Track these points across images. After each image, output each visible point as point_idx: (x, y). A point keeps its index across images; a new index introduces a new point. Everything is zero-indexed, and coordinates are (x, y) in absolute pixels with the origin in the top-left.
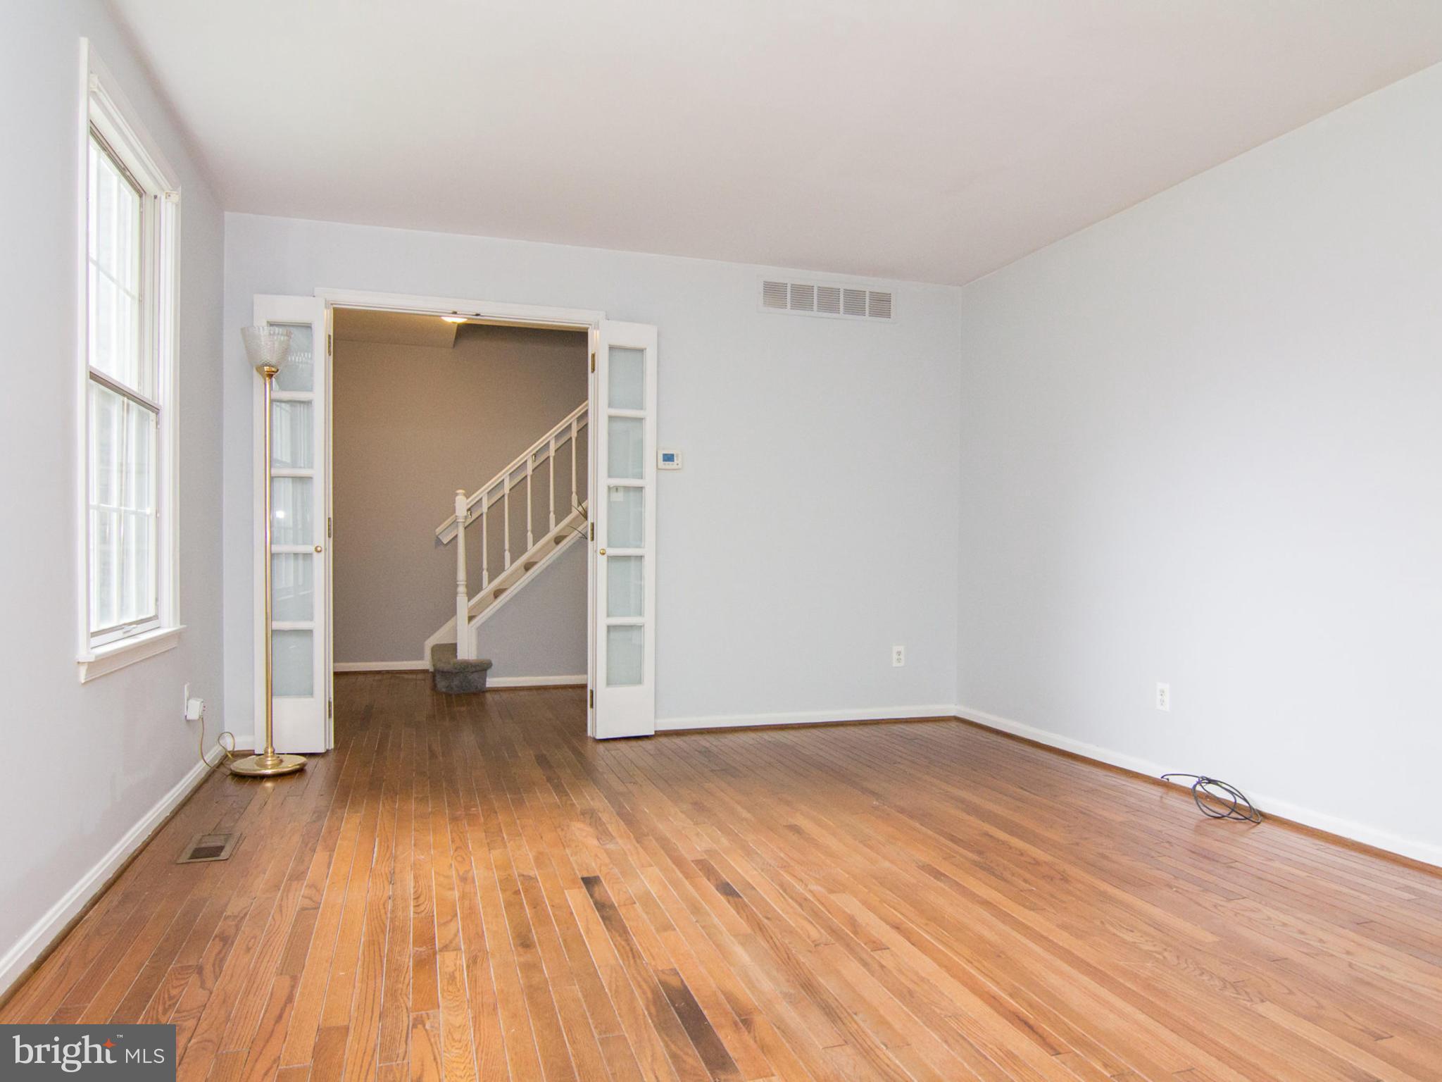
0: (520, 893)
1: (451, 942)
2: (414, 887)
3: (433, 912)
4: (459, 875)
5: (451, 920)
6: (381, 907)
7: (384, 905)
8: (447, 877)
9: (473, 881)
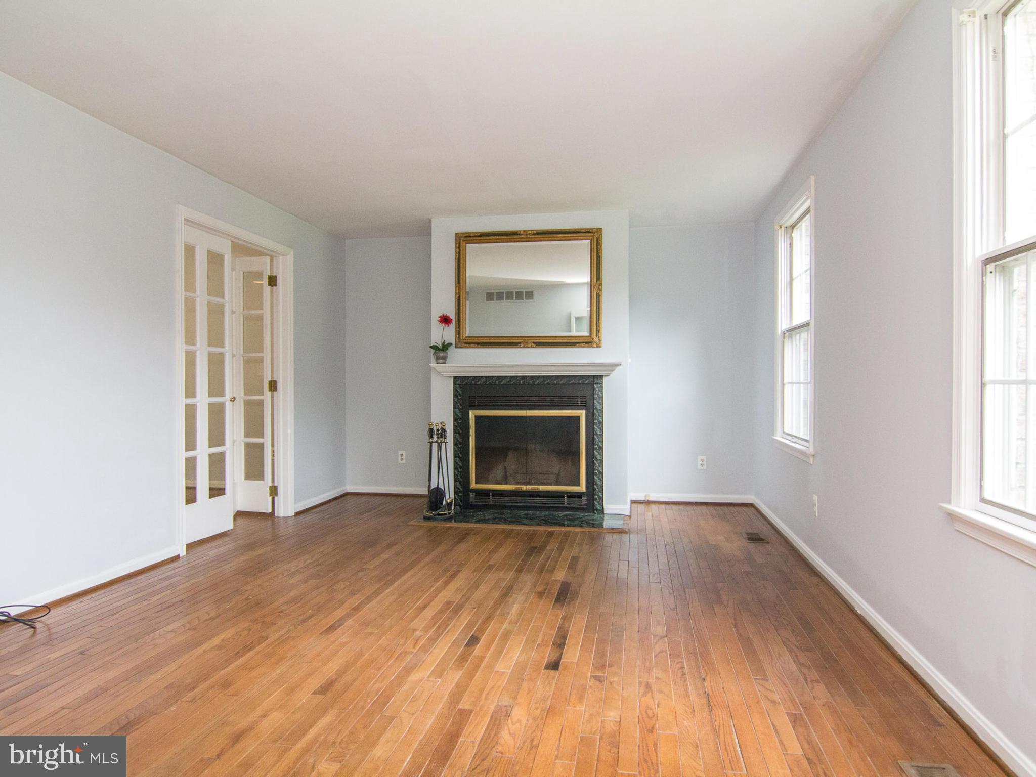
0: (608, 665)
1: (659, 640)
2: (687, 685)
3: (671, 661)
4: (652, 693)
5: (658, 654)
6: (708, 672)
7: (707, 673)
8: (661, 692)
9: (640, 683)
